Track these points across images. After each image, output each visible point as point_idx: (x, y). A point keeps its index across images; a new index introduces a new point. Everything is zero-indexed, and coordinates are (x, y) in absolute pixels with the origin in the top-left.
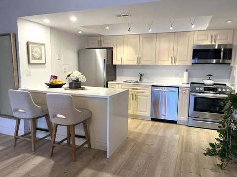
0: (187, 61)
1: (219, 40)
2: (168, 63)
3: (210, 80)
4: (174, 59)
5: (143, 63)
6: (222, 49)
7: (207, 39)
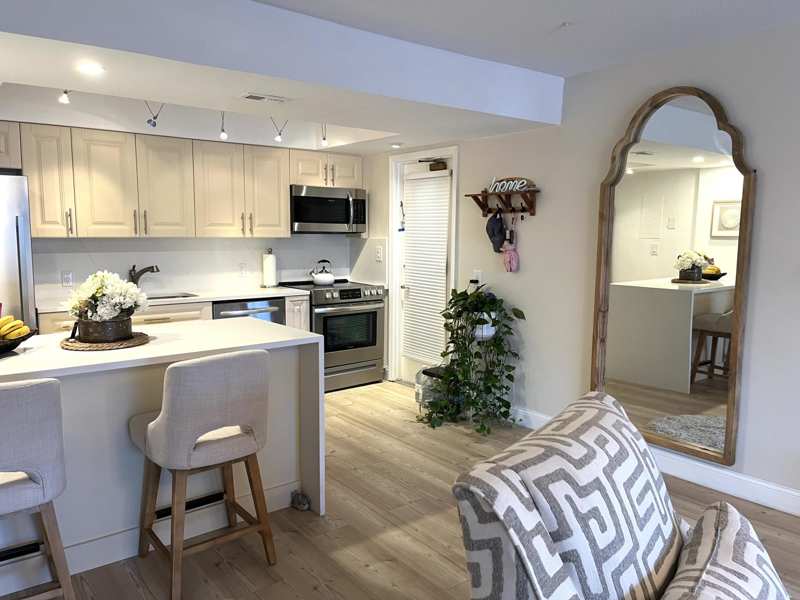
0: (279, 225)
1: (339, 177)
2: (234, 232)
3: (326, 272)
4: (248, 220)
5: (156, 231)
6: (351, 199)
7: (317, 174)
